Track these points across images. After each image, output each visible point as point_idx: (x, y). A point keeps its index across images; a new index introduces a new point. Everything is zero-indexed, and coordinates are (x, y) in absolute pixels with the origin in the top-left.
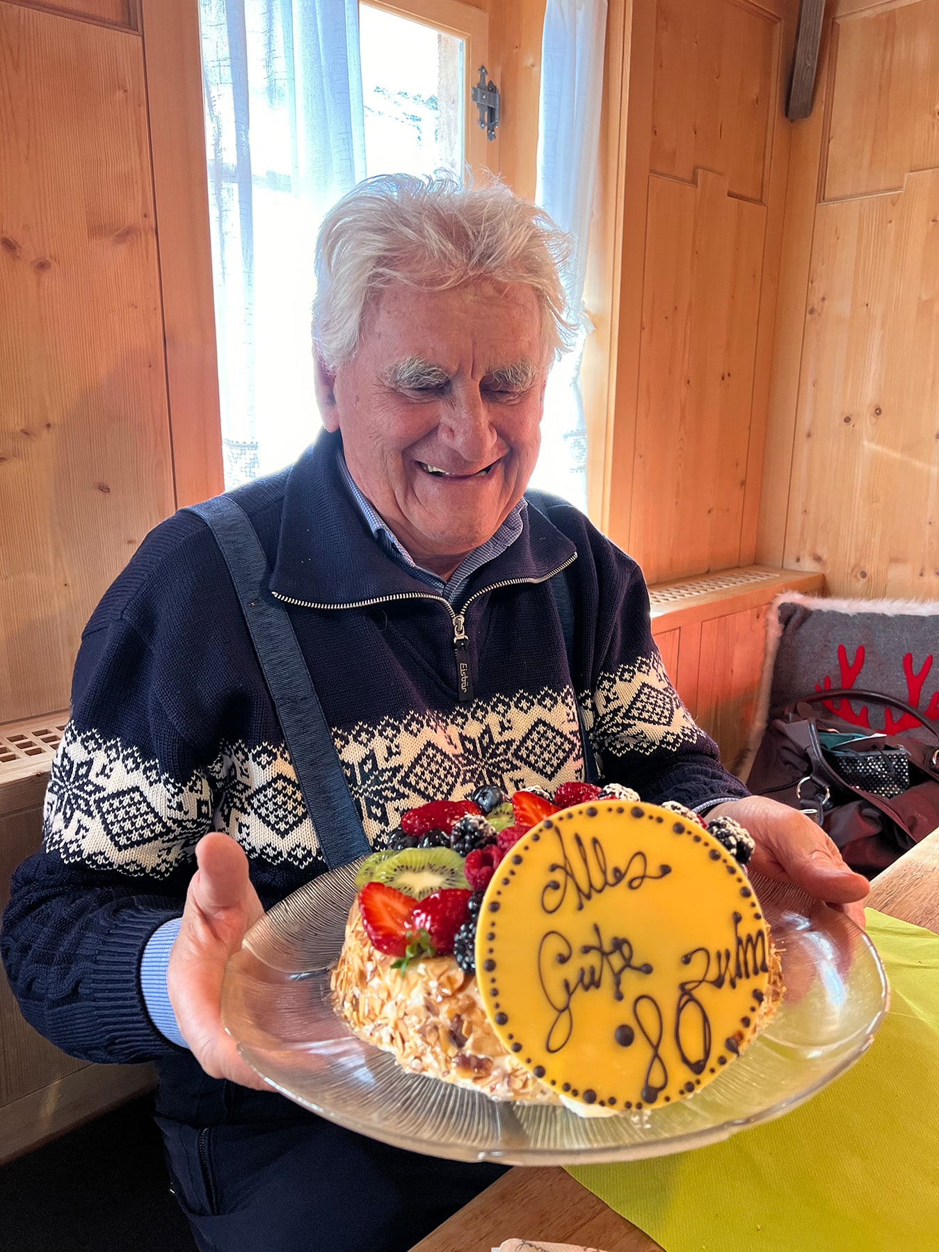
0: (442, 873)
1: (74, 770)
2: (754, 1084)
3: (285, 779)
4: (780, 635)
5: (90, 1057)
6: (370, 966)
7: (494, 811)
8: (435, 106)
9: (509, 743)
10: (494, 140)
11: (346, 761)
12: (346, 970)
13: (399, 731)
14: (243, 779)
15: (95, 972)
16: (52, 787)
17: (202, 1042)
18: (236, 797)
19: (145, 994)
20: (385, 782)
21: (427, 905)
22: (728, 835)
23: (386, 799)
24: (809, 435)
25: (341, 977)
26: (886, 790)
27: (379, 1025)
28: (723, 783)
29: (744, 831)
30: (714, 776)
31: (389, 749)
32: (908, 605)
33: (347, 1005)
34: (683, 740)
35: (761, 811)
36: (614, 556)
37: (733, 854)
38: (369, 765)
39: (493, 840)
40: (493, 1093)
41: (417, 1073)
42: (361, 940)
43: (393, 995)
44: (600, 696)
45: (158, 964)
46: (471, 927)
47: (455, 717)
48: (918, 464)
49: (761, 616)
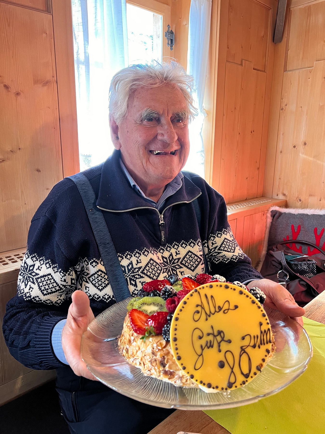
0: (157, 306)
1: (28, 268)
2: (266, 382)
3: (101, 271)
4: (271, 221)
5: (33, 368)
6: (132, 338)
7: (175, 284)
8: (152, 38)
9: (179, 259)
10: (172, 50)
11: (122, 265)
12: (124, 339)
13: (141, 255)
14: (87, 271)
15: (36, 338)
16: (21, 274)
17: (74, 364)
18: (84, 277)
19: (53, 346)
20: (136, 272)
21: (153, 318)
22: (257, 294)
23: (137, 278)
24: (281, 152)
25: (122, 341)
26: (308, 275)
27: (136, 359)
28: (253, 273)
29: (262, 292)
30: (250, 271)
31: (137, 261)
32: (315, 211)
33: (124, 351)
34: (239, 258)
35: (267, 284)
36: (214, 194)
37: (258, 300)
38: (130, 266)
39: (175, 295)
40: (175, 384)
41: (149, 376)
42: (129, 329)
43: (141, 348)
44: (210, 242)
45: (58, 335)
46: (168, 326)
47: (160, 250)
48: (319, 162)
49: (265, 215)
